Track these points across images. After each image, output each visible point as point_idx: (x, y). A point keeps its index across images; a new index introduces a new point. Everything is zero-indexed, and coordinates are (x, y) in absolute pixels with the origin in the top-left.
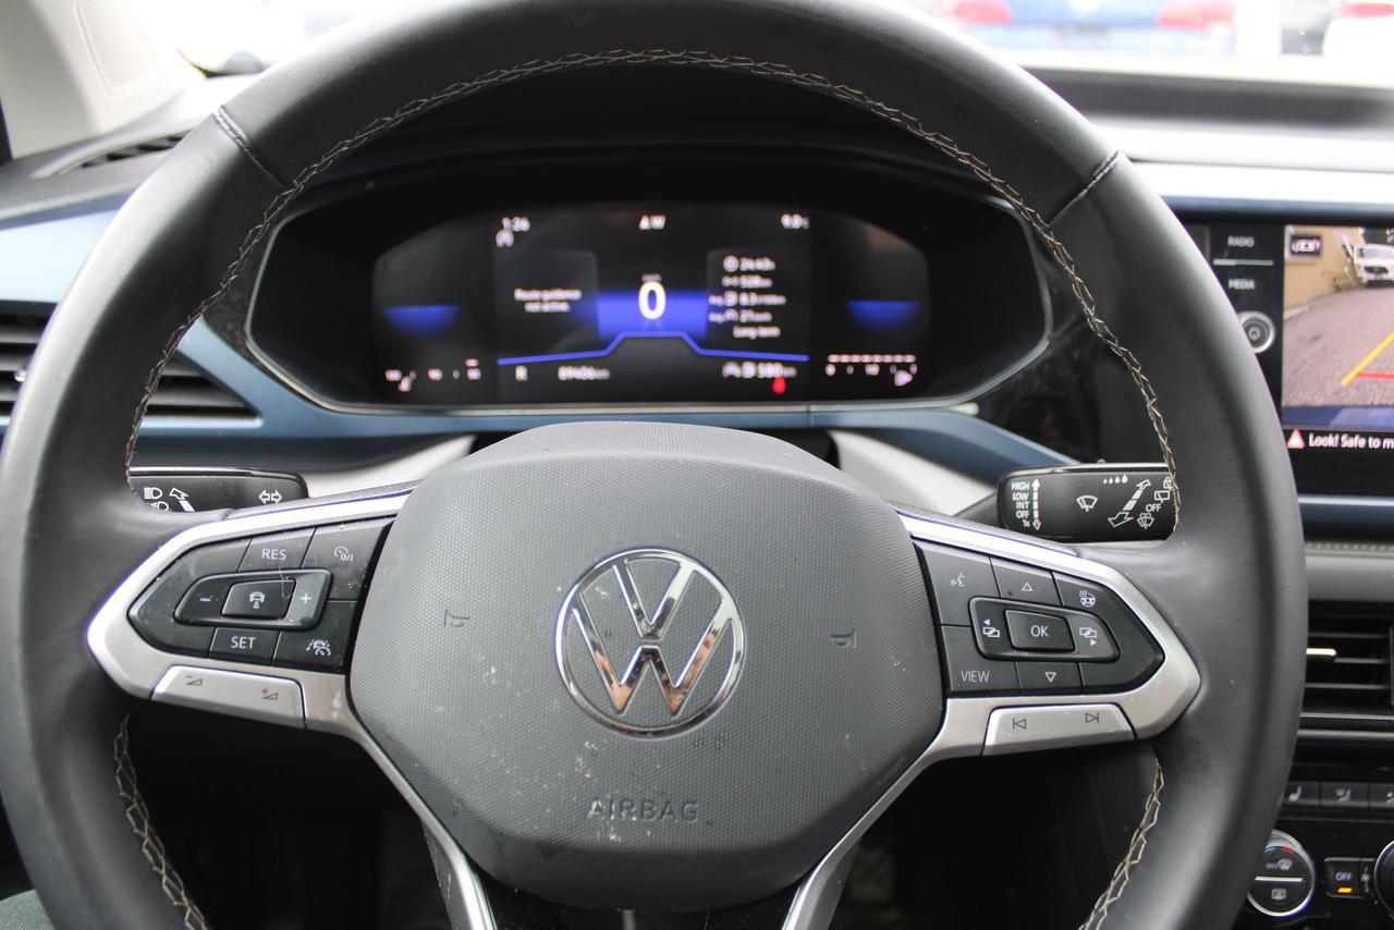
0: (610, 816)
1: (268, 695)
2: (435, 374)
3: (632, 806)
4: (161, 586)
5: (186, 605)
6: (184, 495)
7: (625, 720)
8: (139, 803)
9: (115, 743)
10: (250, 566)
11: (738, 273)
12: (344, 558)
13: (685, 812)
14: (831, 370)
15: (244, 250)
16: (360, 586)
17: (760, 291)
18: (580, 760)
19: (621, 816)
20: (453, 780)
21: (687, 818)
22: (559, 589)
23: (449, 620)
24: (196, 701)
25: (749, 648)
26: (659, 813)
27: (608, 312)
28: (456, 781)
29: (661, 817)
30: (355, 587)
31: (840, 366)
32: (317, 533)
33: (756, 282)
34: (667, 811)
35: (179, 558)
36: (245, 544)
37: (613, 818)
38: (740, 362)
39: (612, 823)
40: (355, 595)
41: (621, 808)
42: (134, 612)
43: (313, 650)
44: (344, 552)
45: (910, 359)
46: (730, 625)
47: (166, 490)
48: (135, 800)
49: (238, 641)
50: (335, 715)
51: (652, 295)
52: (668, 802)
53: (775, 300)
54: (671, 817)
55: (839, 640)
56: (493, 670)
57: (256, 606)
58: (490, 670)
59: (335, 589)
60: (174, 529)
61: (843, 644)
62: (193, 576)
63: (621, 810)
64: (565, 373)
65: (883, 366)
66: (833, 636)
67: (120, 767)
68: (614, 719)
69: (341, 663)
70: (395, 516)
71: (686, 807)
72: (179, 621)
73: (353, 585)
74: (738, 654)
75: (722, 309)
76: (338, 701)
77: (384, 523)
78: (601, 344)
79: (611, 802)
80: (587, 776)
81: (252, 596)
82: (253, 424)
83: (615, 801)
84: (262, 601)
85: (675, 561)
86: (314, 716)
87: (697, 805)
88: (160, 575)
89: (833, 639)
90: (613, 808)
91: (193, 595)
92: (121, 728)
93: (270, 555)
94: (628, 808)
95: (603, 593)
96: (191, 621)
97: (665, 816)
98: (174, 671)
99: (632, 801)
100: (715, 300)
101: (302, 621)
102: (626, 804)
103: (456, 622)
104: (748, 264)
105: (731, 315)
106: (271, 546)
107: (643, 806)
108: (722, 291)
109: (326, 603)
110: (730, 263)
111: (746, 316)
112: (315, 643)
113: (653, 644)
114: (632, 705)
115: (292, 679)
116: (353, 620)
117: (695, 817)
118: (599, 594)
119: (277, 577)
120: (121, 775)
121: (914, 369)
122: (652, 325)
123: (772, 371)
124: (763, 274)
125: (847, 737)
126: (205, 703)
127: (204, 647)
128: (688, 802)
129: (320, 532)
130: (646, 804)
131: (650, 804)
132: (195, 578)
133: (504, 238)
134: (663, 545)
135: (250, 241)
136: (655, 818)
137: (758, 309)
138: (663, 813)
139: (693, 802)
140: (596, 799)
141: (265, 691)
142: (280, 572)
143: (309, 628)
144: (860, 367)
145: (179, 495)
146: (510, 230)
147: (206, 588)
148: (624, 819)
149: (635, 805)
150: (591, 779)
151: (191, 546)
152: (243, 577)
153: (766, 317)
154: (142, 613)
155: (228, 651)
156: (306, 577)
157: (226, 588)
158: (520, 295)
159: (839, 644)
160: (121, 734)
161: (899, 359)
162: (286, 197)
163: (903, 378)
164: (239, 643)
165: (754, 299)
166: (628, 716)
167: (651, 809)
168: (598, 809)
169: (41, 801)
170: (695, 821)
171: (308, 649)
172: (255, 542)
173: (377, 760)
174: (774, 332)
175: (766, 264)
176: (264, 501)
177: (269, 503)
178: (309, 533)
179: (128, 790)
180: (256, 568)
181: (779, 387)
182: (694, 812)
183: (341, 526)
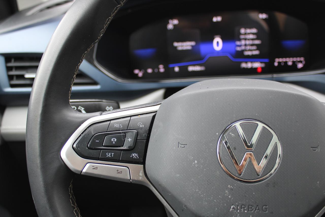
0: (238, 210)
1: (119, 172)
2: (150, 71)
3: (245, 207)
4: (83, 137)
5: (92, 143)
6: (83, 109)
7: (242, 178)
8: (77, 208)
9: (69, 188)
10: (111, 130)
11: (245, 34)
12: (141, 126)
13: (263, 209)
14: (276, 64)
15: (105, 26)
16: (147, 135)
17: (253, 39)
18: (227, 191)
19: (241, 211)
20: (183, 199)
21: (264, 211)
22: (217, 134)
23: (180, 145)
24: (96, 174)
25: (283, 152)
26: (254, 209)
27: (204, 48)
28: (184, 199)
29: (255, 211)
30: (145, 136)
31: (279, 63)
32: (131, 118)
33: (251, 36)
34: (257, 209)
35: (88, 128)
36: (109, 122)
37: (238, 211)
38: (246, 62)
39: (238, 213)
40: (145, 138)
41: (241, 208)
42: (75, 146)
43: (133, 157)
44: (141, 124)
45: (302, 59)
46: (276, 145)
47: (77, 107)
48: (76, 207)
49: (108, 154)
50: (140, 178)
51: (218, 43)
52: (257, 206)
53: (258, 42)
54: (259, 211)
55: (314, 149)
56: (196, 162)
57: (114, 143)
58: (195, 162)
59: (139, 136)
60: (86, 118)
61: (315, 150)
62: (93, 134)
63: (241, 209)
64: (191, 69)
65: (294, 62)
66: (311, 147)
67: (71, 196)
68: (238, 177)
69: (142, 161)
70: (157, 112)
71: (264, 207)
72: (89, 148)
73: (145, 135)
74: (280, 155)
75: (240, 46)
76: (141, 174)
77: (153, 114)
78: (201, 59)
79: (238, 206)
80: (230, 197)
81: (112, 139)
82: (97, 87)
83: (239, 206)
84: (116, 141)
85: (256, 123)
86: (134, 179)
87: (267, 207)
88: (82, 134)
89: (312, 149)
90: (239, 207)
91: (93, 139)
92: (71, 183)
93: (117, 126)
94: (243, 208)
95: (233, 135)
96: (93, 148)
97: (256, 211)
98: (88, 165)
99: (245, 205)
100: (238, 43)
101: (129, 147)
102: (243, 206)
103: (182, 146)
104: (248, 31)
105: (243, 48)
106: (117, 123)
107: (249, 207)
108: (240, 40)
109: (136, 141)
110: (243, 31)
111: (248, 48)
112: (133, 155)
113: (250, 152)
114: (244, 172)
115: (126, 167)
116: (145, 147)
117: (267, 211)
118: (231, 135)
119: (120, 133)
120: (71, 199)
121: (304, 62)
122: (218, 52)
123: (257, 65)
124: (253, 34)
125: (318, 182)
126: (98, 175)
127: (98, 157)
128: (264, 206)
129: (132, 118)
130: (250, 206)
131: (251, 206)
132: (94, 134)
133: (170, 27)
134: (252, 118)
135: (107, 23)
136: (253, 211)
137: (252, 45)
138: (256, 209)
139: (266, 206)
140: (233, 205)
141: (118, 171)
142: (121, 131)
143: (131, 150)
144: (286, 63)
145: (81, 109)
146: (172, 24)
147: (98, 137)
148: (242, 211)
149: (246, 207)
150: (231, 198)
151: (91, 124)
152: (109, 133)
153: (254, 48)
154: (77, 146)
155: (106, 158)
156: (129, 132)
157: (104, 137)
158: (176, 44)
159: (314, 150)
160: (71, 186)
161: (298, 59)
162: (118, 7)
163: (300, 66)
164: (109, 155)
165: (251, 42)
166: (243, 176)
167: (251, 208)
168: (233, 208)
169: (48, 208)
170: (267, 212)
171: (131, 156)
172: (112, 122)
173: (155, 193)
174: (257, 52)
175: (254, 31)
176: (107, 110)
177: (109, 110)
178: (129, 118)
179: (74, 204)
180: (113, 130)
181: (259, 70)
182: (266, 209)
183: (139, 116)
